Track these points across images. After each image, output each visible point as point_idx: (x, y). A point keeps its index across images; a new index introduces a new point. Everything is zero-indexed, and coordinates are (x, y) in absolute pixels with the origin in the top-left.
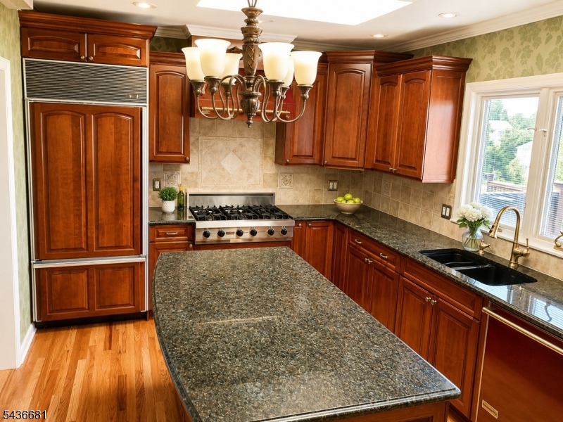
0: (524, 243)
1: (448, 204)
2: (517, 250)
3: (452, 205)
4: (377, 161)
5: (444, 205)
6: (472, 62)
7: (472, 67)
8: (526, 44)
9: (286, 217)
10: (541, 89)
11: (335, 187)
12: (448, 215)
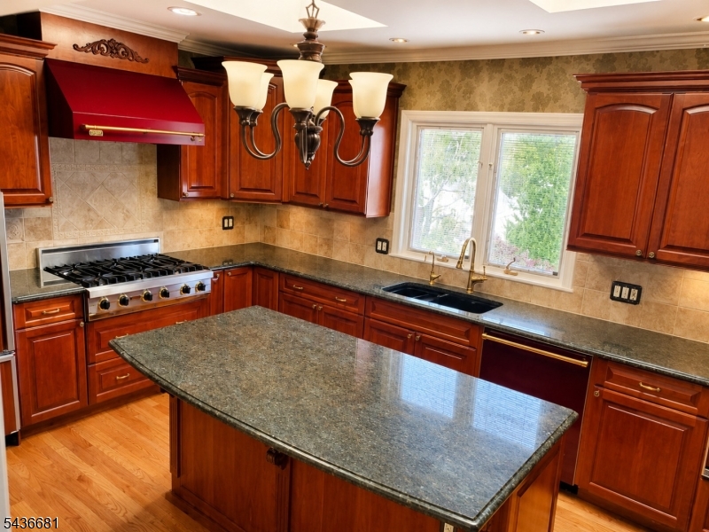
0: (482, 271)
1: (384, 237)
2: (474, 278)
3: (389, 240)
4: (297, 193)
5: (379, 240)
6: (406, 89)
7: (405, 94)
8: (467, 80)
9: (198, 268)
10: (486, 124)
11: (231, 225)
12: (384, 249)
